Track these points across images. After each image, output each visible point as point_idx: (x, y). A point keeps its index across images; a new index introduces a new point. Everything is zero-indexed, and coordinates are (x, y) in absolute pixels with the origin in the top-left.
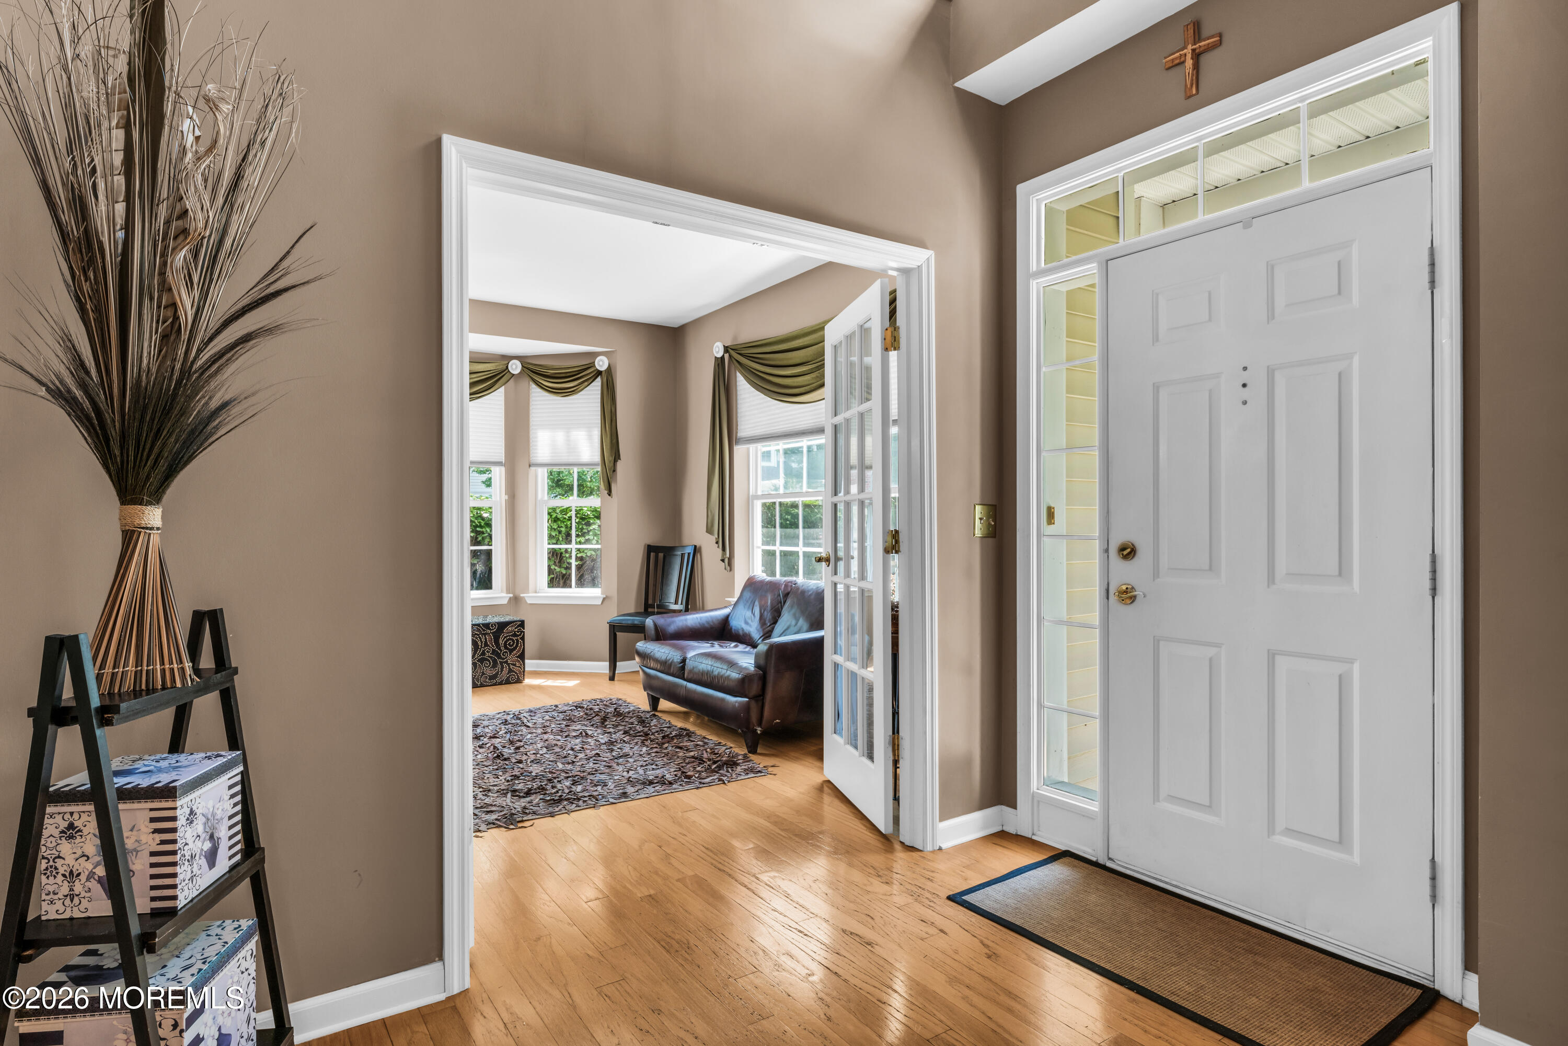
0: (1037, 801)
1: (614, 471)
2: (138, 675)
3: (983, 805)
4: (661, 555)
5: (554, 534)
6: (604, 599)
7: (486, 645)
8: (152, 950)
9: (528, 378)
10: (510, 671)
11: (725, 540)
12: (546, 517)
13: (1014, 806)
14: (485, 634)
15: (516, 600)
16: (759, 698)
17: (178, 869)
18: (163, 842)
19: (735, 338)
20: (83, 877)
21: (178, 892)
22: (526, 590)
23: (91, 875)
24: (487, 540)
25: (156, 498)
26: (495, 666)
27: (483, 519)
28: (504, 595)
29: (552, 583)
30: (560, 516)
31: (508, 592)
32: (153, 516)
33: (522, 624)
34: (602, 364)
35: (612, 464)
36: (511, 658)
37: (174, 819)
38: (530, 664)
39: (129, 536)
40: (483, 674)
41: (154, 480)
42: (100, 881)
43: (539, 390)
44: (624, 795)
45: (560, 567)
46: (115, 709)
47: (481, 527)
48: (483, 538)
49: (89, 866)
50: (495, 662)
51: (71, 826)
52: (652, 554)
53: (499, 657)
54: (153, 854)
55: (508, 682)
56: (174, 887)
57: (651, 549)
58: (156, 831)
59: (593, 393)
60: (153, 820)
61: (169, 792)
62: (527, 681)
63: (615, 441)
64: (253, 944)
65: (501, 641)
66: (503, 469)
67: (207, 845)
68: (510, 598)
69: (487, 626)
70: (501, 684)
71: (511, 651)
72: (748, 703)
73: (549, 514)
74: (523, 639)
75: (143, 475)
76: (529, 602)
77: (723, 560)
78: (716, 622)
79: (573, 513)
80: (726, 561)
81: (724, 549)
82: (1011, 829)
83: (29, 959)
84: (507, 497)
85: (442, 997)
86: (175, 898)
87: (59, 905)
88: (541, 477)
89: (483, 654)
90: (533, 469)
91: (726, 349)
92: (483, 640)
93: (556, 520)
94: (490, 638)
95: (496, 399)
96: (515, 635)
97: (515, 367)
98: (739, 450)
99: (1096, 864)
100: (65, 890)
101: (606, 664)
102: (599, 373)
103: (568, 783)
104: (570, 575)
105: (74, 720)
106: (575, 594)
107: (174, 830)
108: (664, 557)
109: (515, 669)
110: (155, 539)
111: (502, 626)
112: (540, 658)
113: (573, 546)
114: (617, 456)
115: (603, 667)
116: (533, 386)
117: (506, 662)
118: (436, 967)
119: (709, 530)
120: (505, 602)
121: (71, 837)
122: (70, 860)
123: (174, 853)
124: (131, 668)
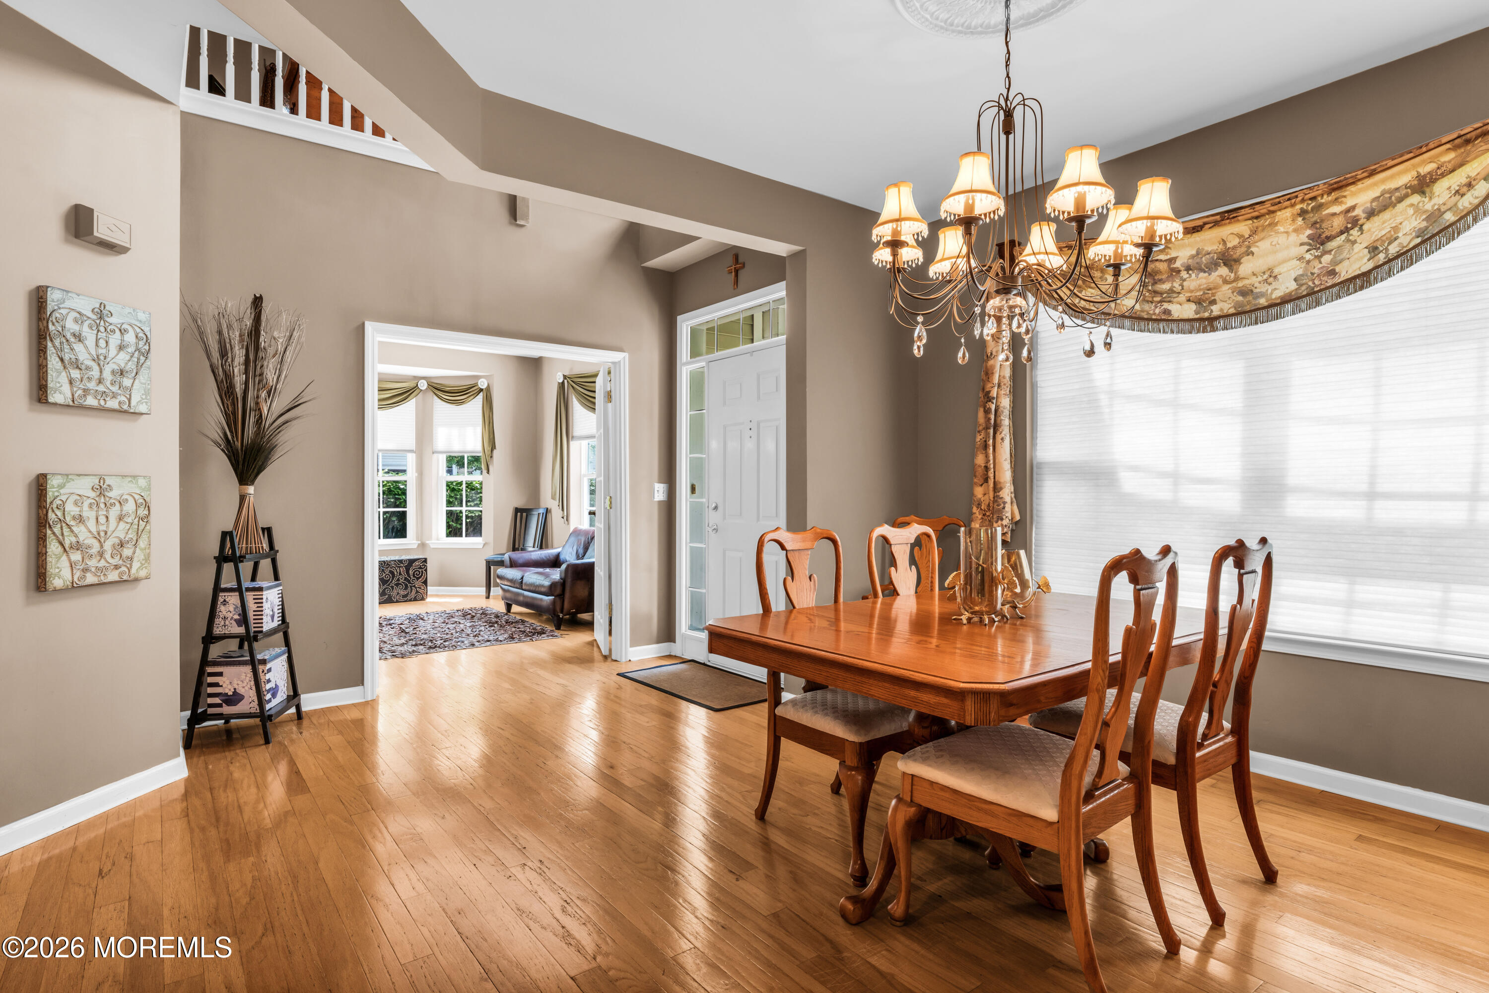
0: (685, 637)
1: (491, 457)
2: (247, 548)
3: (659, 641)
4: (524, 514)
5: (451, 500)
6: (484, 545)
7: (400, 574)
8: (257, 641)
9: (432, 393)
10: (417, 592)
11: (564, 504)
12: (445, 488)
13: (675, 642)
14: (399, 567)
15: (423, 546)
16: (561, 596)
17: (263, 617)
18: (258, 607)
19: (571, 369)
20: (229, 619)
21: (263, 625)
22: (430, 538)
23: (232, 618)
24: (403, 504)
25: (252, 483)
26: (406, 588)
27: (400, 489)
28: (415, 542)
29: (449, 534)
30: (456, 488)
31: (417, 540)
32: (251, 489)
33: (425, 560)
34: (483, 384)
35: (490, 452)
36: (418, 583)
37: (262, 599)
38: (431, 589)
39: (242, 498)
40: (398, 593)
41: (252, 476)
42: (235, 620)
43: (440, 401)
44: (473, 645)
45: (457, 523)
46: (244, 557)
47: (399, 495)
48: (400, 503)
49: (231, 615)
50: (406, 586)
51: (225, 601)
52: (519, 514)
53: (409, 582)
54: (254, 611)
55: (415, 599)
56: (262, 623)
57: (517, 510)
58: (255, 603)
59: (476, 405)
60: (254, 599)
61: (260, 589)
62: (429, 600)
63: (492, 436)
64: (285, 657)
65: (411, 572)
66: (414, 455)
67: (271, 613)
68: (419, 544)
69: (401, 561)
70: (410, 600)
71: (418, 579)
72: (554, 599)
73: (448, 485)
74: (426, 570)
75: (249, 475)
76: (432, 546)
77: (563, 518)
78: (551, 557)
79: (464, 486)
80: (565, 518)
81: (563, 509)
82: (673, 654)
83: (214, 643)
84: (417, 475)
85: (363, 700)
86: (262, 627)
87: (220, 629)
88: (441, 462)
89: (398, 580)
90: (435, 455)
91: (565, 377)
92: (398, 571)
93: (453, 490)
94: (403, 570)
95: (409, 407)
96: (420, 568)
97: (423, 385)
98: (573, 444)
99: (704, 664)
100: (222, 623)
101: (484, 589)
102: (481, 390)
103: (442, 641)
104: (461, 529)
105: (230, 561)
106: (465, 541)
107: (262, 603)
108: (527, 516)
109: (421, 591)
110: (252, 499)
111: (412, 562)
112: (440, 585)
113: (464, 509)
114: (493, 447)
115: (483, 590)
116: (436, 397)
117: (414, 586)
118: (361, 688)
119: (553, 498)
120: (415, 546)
121: (225, 604)
122: (224, 613)
123: (262, 611)
124: (244, 545)
